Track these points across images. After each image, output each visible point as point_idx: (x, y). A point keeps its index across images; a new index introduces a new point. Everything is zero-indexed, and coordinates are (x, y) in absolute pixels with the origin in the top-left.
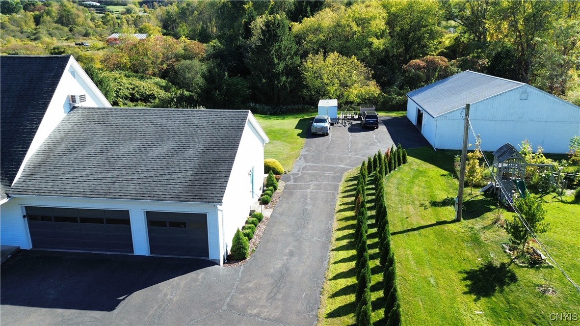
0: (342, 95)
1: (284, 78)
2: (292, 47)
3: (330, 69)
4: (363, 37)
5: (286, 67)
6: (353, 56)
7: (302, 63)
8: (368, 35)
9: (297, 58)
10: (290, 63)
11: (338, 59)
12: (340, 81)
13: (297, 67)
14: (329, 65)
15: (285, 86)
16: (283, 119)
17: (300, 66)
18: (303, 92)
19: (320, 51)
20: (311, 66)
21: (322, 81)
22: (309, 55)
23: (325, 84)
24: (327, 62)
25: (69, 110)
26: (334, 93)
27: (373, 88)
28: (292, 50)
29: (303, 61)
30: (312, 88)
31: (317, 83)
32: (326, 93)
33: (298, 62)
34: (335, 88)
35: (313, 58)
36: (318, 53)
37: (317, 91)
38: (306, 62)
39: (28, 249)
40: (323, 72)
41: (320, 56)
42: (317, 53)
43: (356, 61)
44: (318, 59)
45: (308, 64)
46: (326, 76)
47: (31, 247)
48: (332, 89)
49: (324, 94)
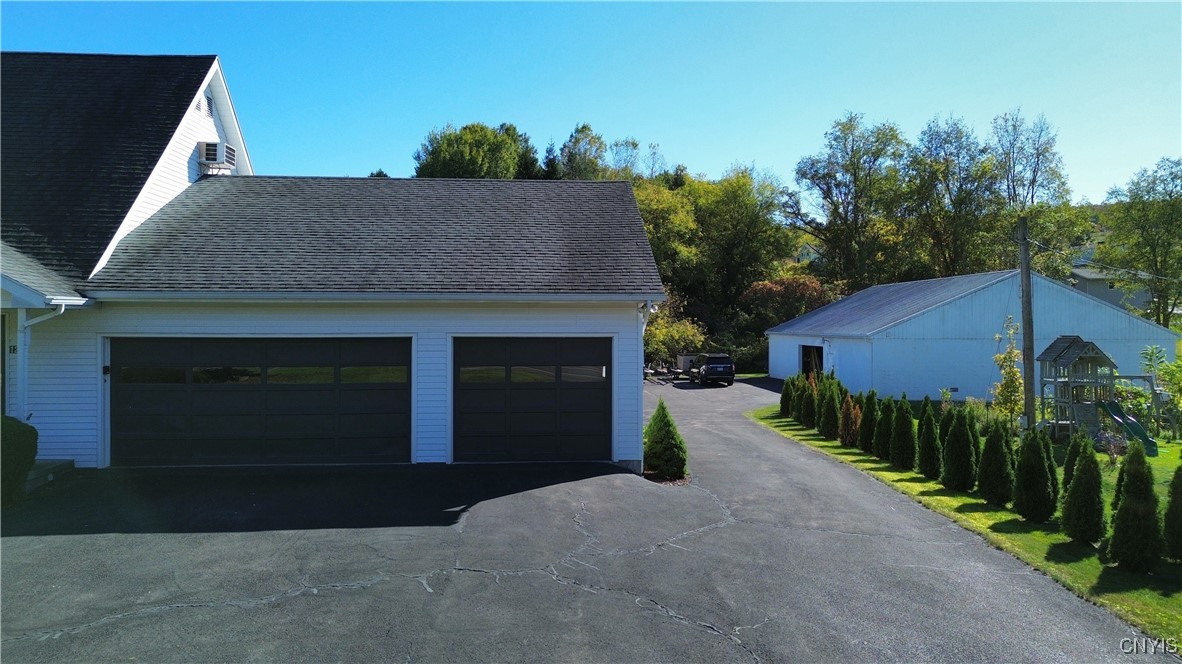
8: (668, 238)
25: (197, 178)
27: (691, 330)
39: (100, 467)
47: (107, 463)
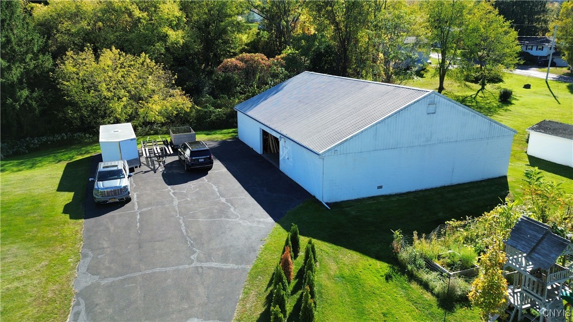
0: (137, 113)
1: (25, 93)
2: (33, 39)
3: (110, 74)
4: (153, 27)
5: (27, 72)
6: (143, 54)
7: (56, 65)
8: (160, 25)
9: (46, 57)
10: (32, 66)
11: (120, 58)
12: (129, 92)
13: (48, 72)
14: (107, 68)
15: (30, 105)
16: (33, 166)
17: (53, 71)
18: (65, 113)
19: (87, 46)
20: (75, 70)
21: (97, 93)
22: (68, 53)
23: (105, 98)
24: (102, 64)
26: (122, 111)
27: (180, 100)
28: (34, 44)
29: (58, 62)
30: (81, 105)
31: (91, 97)
32: (108, 112)
33: (49, 64)
34: (122, 104)
35: (75, 57)
36: (84, 50)
37: (92, 110)
38: (64, 64)
40: (99, 80)
41: (88, 55)
42: (82, 50)
43: (148, 61)
44: (85, 59)
45: (68, 67)
46: (104, 86)
48: (118, 107)
49: (105, 113)
